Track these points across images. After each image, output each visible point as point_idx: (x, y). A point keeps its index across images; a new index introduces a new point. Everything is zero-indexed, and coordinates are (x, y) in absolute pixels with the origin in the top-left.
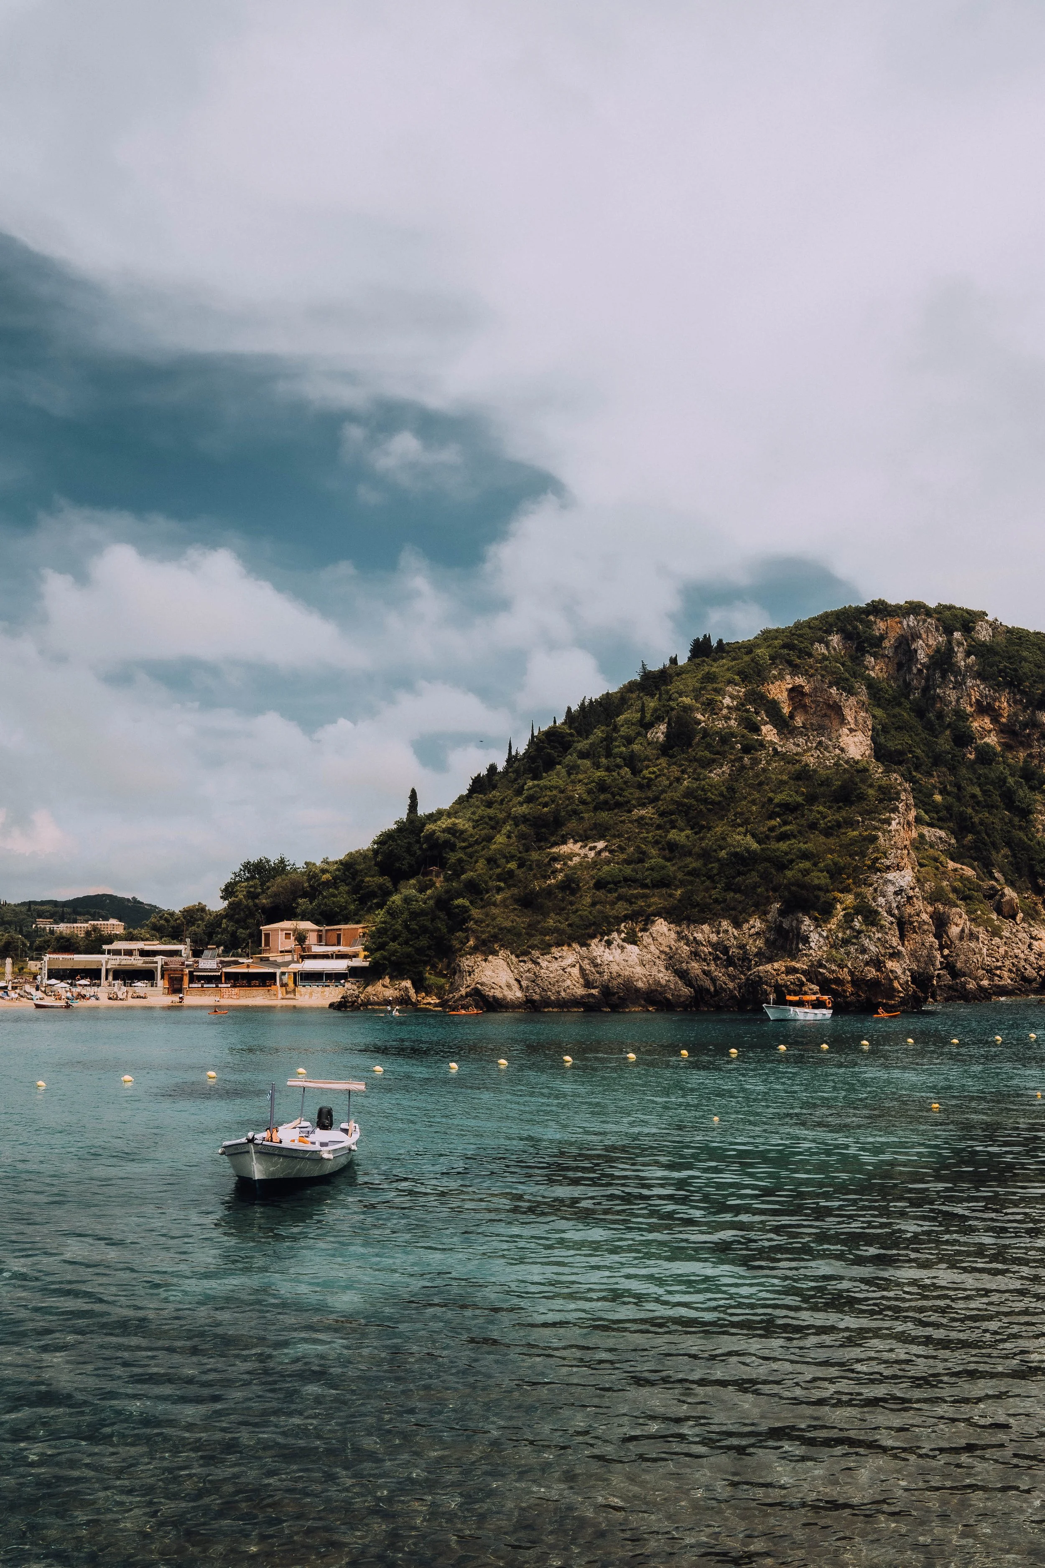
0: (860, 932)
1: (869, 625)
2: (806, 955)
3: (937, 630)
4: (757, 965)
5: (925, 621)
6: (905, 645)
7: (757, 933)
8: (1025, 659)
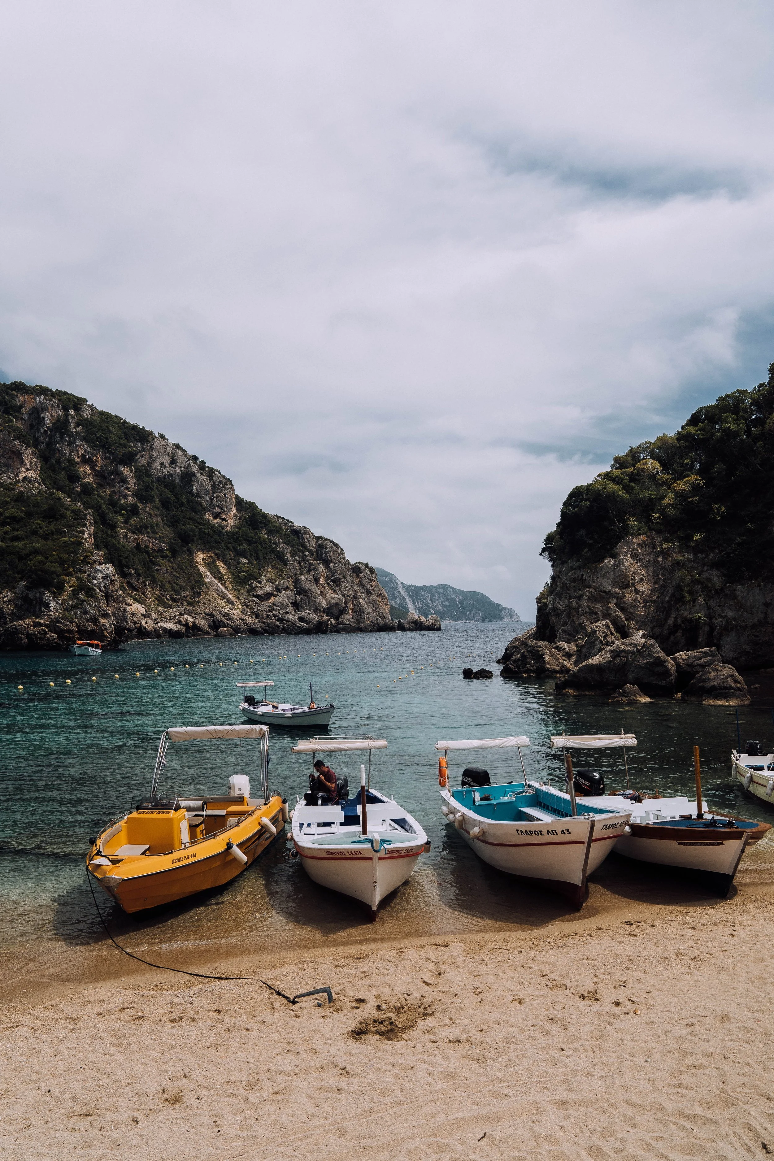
0: (83, 601)
1: (13, 397)
2: (47, 615)
3: (58, 407)
4: (12, 621)
5: (51, 400)
6: (37, 413)
7: (9, 601)
8: (112, 433)
